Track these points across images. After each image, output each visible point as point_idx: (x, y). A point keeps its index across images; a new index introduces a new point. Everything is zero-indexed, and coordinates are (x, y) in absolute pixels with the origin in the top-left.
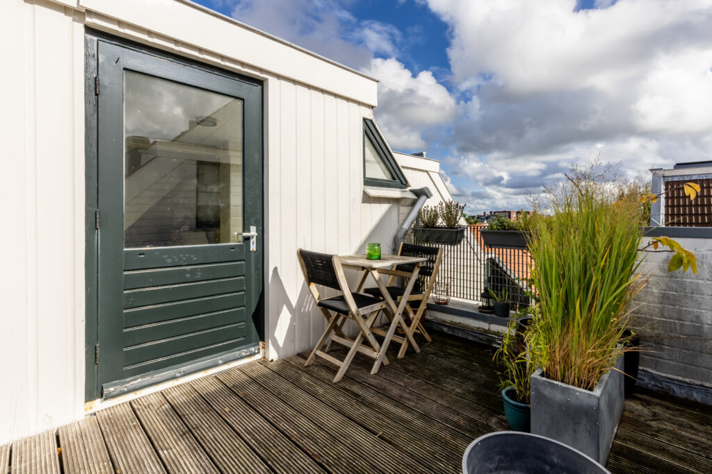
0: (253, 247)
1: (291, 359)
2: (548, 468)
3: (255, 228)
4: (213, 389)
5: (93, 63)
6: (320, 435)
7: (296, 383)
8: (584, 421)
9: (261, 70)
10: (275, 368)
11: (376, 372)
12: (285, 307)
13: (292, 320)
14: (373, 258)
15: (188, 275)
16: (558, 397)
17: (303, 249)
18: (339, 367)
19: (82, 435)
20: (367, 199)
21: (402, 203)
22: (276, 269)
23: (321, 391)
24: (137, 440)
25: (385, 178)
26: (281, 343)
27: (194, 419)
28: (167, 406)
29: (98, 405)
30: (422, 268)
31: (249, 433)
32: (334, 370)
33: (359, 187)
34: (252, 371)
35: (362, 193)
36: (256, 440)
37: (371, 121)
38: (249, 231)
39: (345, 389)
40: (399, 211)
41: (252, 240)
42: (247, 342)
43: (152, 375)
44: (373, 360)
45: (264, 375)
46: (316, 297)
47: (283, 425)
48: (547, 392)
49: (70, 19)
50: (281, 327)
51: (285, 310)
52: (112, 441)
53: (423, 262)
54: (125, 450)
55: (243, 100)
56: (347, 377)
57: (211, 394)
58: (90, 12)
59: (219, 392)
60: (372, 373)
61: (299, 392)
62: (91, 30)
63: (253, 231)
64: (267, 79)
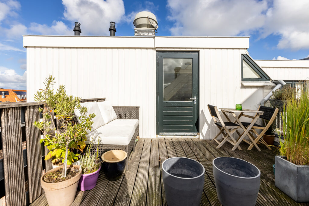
0: (195, 103)
1: (207, 140)
2: (251, 173)
3: (196, 97)
4: (182, 140)
5: (158, 59)
6: (203, 156)
7: (204, 145)
8: (292, 176)
9: (197, 48)
10: (201, 141)
11: (234, 150)
12: (206, 123)
13: (209, 128)
14: (238, 109)
15: (177, 109)
16: (284, 165)
17: (210, 104)
18: (219, 144)
19: (155, 140)
20: (243, 87)
21: (265, 88)
22: (202, 111)
23: (210, 149)
24: (164, 144)
25: (257, 77)
26: (204, 135)
27: (175, 144)
28: (171, 141)
29: (159, 136)
30: (261, 115)
31: (186, 150)
32: (217, 145)
33: (239, 81)
34: (194, 140)
35: (241, 84)
36: (186, 151)
37: (246, 54)
38: (194, 98)
39: (219, 151)
40: (263, 91)
41: (195, 101)
42: (193, 132)
43: (169, 133)
44: (233, 146)
45: (197, 142)
46: (215, 121)
47: (195, 152)
48: (280, 162)
49: (153, 50)
50: (204, 129)
51: (206, 124)
52: (159, 143)
53: (261, 113)
54: (161, 145)
55: (192, 58)
56: (221, 148)
57: (182, 142)
58: (157, 48)
59: (183, 142)
60: (232, 150)
61: (204, 147)
62: (157, 51)
63: (195, 98)
64: (199, 50)
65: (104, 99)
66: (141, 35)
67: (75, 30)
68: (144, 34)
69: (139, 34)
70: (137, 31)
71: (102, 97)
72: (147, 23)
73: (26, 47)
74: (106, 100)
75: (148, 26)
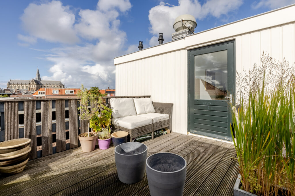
0: (231, 102)
5: (189, 57)
9: (232, 37)
15: (209, 108)
19: (183, 136)
29: (190, 134)
34: (225, 145)
38: (229, 96)
41: (230, 99)
42: (229, 135)
49: (186, 50)
55: (227, 49)
62: (188, 50)
63: (231, 96)
64: (235, 38)
65: (149, 97)
66: (177, 38)
67: (139, 47)
68: (179, 37)
69: (175, 38)
70: (174, 35)
71: (149, 95)
72: (182, 26)
73: (115, 65)
74: (151, 97)
75: (183, 28)
